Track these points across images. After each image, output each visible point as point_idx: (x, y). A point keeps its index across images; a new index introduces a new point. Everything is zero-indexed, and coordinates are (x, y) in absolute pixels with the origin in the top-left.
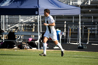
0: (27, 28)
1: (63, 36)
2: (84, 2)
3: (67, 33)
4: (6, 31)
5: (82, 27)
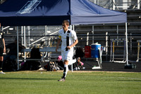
0: (55, 43)
1: (104, 52)
2: (132, 6)
4: (28, 46)
5: (129, 40)
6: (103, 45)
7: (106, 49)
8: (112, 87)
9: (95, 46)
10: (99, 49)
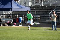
0: (7, 17)
3: (25, 19)
6: (23, 18)
7: (23, 19)
8: (25, 32)
9: (20, 18)
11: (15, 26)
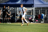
0: (28, 13)
1: (45, 17)
4: (19, 14)
8: (47, 29)
10: (43, 16)
11: (37, 23)
